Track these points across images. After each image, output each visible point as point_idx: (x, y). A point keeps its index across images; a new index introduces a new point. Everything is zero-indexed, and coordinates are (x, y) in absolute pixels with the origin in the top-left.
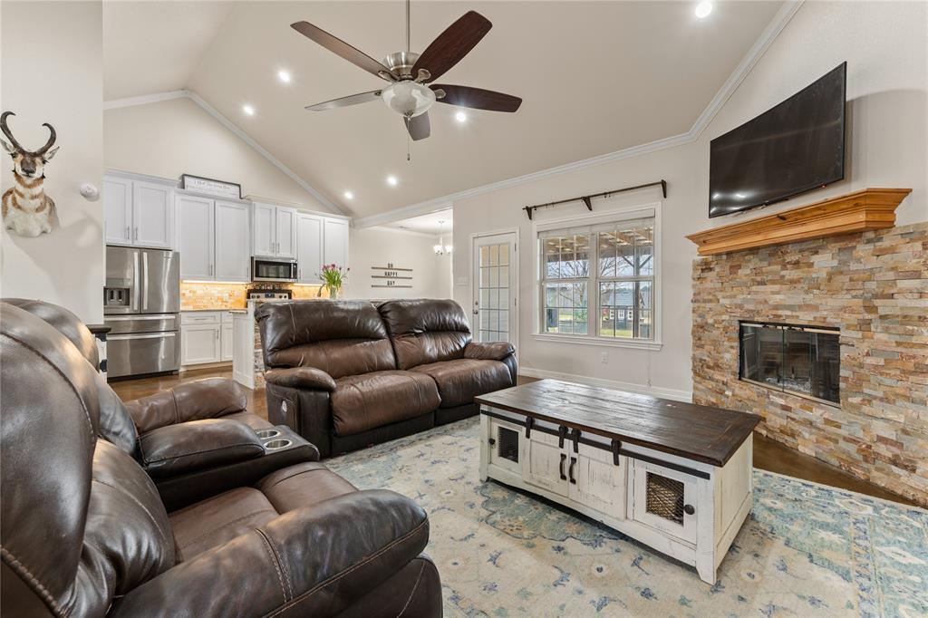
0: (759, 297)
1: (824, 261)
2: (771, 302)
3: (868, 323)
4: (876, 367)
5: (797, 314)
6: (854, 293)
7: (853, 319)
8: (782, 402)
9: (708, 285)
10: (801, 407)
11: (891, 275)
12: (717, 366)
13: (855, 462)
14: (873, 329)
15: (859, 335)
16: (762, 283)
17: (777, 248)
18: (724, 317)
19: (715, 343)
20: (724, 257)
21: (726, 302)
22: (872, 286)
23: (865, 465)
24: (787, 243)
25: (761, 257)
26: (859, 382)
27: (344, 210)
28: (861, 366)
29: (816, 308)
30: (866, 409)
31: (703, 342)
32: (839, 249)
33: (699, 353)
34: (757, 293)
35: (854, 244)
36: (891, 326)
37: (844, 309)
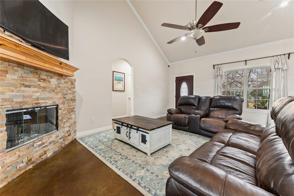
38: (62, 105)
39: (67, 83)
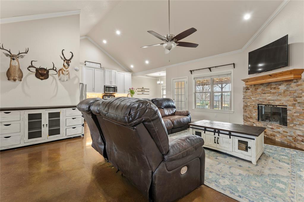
0: (264, 97)
1: (282, 88)
2: (267, 99)
3: (295, 104)
4: (297, 116)
5: (275, 102)
6: (291, 96)
7: (290, 103)
8: (271, 127)
9: (248, 94)
10: (276, 128)
11: (301, 92)
12: (251, 118)
13: (292, 142)
14: (296, 106)
15: (293, 107)
16: (265, 93)
17: (269, 84)
18: (253, 103)
19: (250, 111)
20: (253, 86)
21: (254, 99)
22: (296, 94)
23: (294, 143)
24: (272, 82)
25: (264, 86)
26: (293, 120)
27: (130, 71)
28: (293, 116)
29: (280, 100)
30: (295, 127)
31: (247, 111)
32: (287, 84)
33: (245, 114)
34: (263, 96)
35: (291, 83)
36: (301, 105)
37: (288, 101)
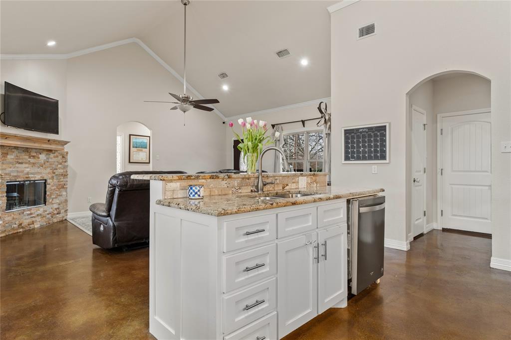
1: (43, 157)
4: (54, 189)
22: (54, 166)
29: (41, 173)
38: (51, 181)
39: (57, 157)
